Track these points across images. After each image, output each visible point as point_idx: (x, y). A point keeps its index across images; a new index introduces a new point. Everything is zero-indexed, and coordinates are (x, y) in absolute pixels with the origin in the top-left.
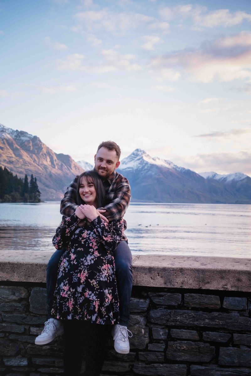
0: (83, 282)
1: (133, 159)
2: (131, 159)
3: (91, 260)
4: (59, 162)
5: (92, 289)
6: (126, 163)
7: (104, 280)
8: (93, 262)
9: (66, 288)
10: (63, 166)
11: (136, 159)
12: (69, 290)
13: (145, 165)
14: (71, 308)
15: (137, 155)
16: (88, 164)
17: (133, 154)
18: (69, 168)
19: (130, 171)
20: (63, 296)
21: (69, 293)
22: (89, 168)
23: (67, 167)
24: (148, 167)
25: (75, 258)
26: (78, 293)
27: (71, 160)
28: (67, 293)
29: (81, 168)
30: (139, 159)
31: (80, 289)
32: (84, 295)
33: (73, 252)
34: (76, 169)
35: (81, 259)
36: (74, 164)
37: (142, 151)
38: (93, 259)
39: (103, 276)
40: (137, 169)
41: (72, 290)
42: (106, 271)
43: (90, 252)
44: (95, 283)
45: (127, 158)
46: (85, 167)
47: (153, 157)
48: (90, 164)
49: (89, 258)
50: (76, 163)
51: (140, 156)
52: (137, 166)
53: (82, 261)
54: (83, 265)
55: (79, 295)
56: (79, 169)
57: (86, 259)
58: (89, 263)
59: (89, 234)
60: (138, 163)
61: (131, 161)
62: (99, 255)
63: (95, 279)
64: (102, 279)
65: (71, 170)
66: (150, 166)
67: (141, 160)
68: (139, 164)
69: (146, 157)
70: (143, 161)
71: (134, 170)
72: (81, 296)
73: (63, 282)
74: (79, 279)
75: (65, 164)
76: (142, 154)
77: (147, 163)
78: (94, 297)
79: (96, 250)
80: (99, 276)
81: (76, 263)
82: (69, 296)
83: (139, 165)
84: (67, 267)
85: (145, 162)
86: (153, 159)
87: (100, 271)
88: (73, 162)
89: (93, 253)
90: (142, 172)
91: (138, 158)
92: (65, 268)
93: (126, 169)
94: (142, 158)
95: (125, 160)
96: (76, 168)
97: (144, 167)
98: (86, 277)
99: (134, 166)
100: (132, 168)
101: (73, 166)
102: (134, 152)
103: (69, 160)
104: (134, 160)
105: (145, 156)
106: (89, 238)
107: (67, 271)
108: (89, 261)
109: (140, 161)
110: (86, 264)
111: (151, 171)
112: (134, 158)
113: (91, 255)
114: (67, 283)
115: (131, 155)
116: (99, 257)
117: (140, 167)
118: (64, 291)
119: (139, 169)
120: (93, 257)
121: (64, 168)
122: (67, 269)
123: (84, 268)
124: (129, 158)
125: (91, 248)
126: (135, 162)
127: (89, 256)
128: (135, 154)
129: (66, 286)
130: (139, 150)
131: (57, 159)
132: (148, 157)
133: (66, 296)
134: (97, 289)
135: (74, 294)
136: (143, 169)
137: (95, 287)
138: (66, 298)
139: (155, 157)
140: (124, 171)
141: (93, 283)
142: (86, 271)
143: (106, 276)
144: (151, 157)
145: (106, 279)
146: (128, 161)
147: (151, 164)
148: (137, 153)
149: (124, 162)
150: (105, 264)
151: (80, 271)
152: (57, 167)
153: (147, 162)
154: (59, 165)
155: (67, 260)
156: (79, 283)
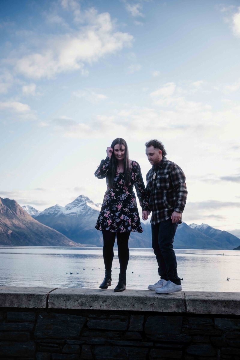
0: (120, 210)
1: (76, 205)
2: (75, 205)
3: (124, 197)
4: (5, 207)
5: (125, 213)
6: (70, 208)
7: (132, 207)
8: (125, 198)
9: (108, 212)
10: (8, 211)
11: (79, 205)
12: (110, 214)
13: (88, 211)
14: (109, 224)
15: (81, 201)
16: (33, 209)
17: (77, 200)
18: (15, 213)
19: (74, 216)
20: (106, 216)
21: (110, 215)
22: (34, 213)
23: (12, 211)
24: (91, 212)
25: (115, 195)
26: (116, 216)
27: (16, 205)
28: (108, 215)
29: (26, 213)
30: (82, 205)
31: (117, 214)
32: (120, 218)
33: (112, 191)
34: (21, 214)
35: (119, 197)
36: (19, 209)
37: (85, 197)
38: (125, 197)
39: (132, 205)
40: (81, 214)
41: (111, 214)
42: (133, 202)
43: (124, 192)
44: (127, 210)
45: (71, 204)
46: (30, 212)
47: (96, 203)
48: (35, 209)
49: (123, 196)
50: (21, 207)
51: (84, 202)
52: (81, 211)
53: (119, 198)
54: (120, 200)
55: (117, 218)
56: (24, 214)
57: (121, 197)
58: (123, 199)
59: (124, 182)
60: (81, 209)
61: (75, 207)
62: (129, 193)
63: (127, 208)
64: (131, 207)
65: (16, 214)
66: (93, 211)
67: (84, 205)
68: (83, 209)
69: (90, 203)
70: (87, 207)
71: (78, 215)
72: (118, 218)
73: (106, 208)
74: (117, 208)
75: (10, 209)
76: (85, 200)
77: (90, 209)
78: (127, 218)
79: (127, 190)
80: (129, 206)
81: (115, 199)
82: (109, 217)
83: (82, 211)
84: (109, 200)
85: (88, 208)
86: (96, 205)
87: (130, 203)
88: (18, 206)
89: (125, 193)
90: (85, 217)
91: (82, 203)
92: (107, 200)
93: (70, 214)
94: (86, 203)
95: (69, 206)
96: (21, 212)
97: (87, 212)
98: (121, 207)
99: (78, 211)
100: (76, 213)
101: (18, 211)
102: (78, 198)
103: (15, 205)
104: (78, 206)
105: (88, 202)
106: (123, 184)
107: (109, 203)
108: (123, 198)
109: (83, 207)
110: (122, 199)
111: (94, 216)
112: (78, 204)
113: (124, 194)
114: (109, 210)
115: (75, 201)
116: (129, 195)
117: (84, 213)
118: (107, 214)
119: (82, 215)
120: (125, 195)
121: (9, 212)
122: (109, 201)
123: (120, 202)
124: (73, 204)
125: (124, 189)
126: (79, 208)
127: (123, 195)
128: (79, 200)
129: (108, 211)
130: (83, 197)
131: (2, 204)
132: (91, 203)
133: (108, 217)
134: (129, 213)
135: (112, 217)
136: (87, 215)
137: (127, 212)
138: (107, 218)
139: (98, 203)
140: (68, 216)
141: (126, 210)
142: (121, 204)
143: (133, 205)
144: (94, 203)
145: (134, 207)
146: (72, 207)
147: (93, 210)
148: (81, 199)
149: (68, 207)
150: (132, 198)
151: (118, 204)
152: (3, 212)
153: (90, 207)
154: (4, 210)
155: (109, 196)
156: (117, 211)
